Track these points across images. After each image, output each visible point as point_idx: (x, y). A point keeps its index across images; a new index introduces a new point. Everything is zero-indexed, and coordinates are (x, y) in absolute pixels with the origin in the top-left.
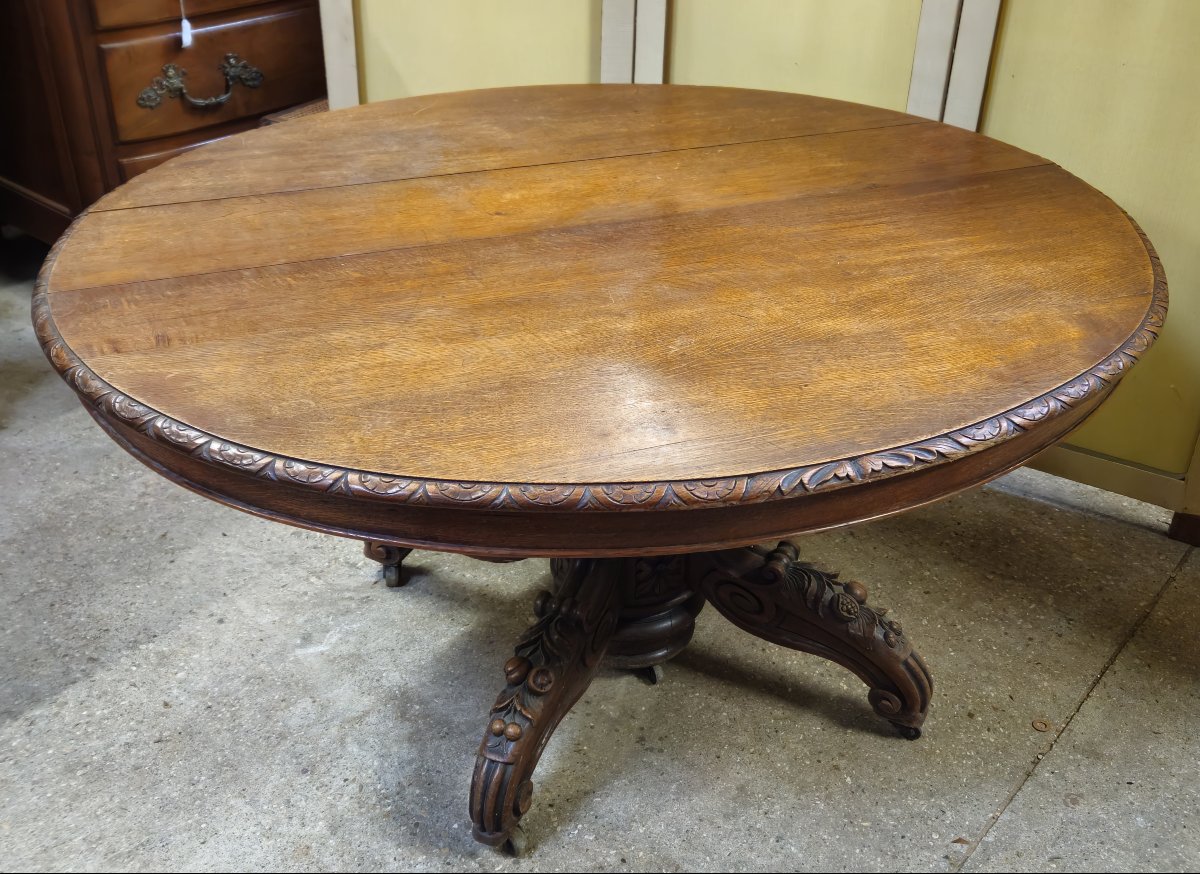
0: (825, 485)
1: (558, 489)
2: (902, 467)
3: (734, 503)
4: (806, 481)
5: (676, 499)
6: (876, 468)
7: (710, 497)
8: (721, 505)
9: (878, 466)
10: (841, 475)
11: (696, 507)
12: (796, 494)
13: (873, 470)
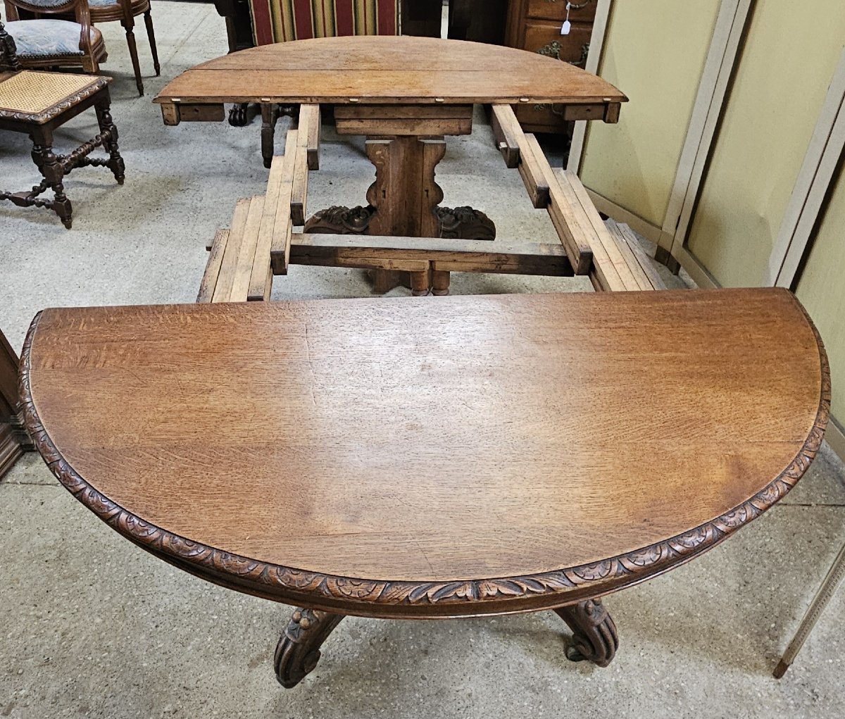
0: (445, 601)
1: (247, 562)
2: (515, 595)
3: (371, 602)
4: (430, 595)
5: (326, 590)
6: (491, 593)
7: (352, 595)
8: (360, 602)
9: (493, 592)
10: (459, 595)
11: (341, 599)
12: (421, 604)
13: (488, 594)
